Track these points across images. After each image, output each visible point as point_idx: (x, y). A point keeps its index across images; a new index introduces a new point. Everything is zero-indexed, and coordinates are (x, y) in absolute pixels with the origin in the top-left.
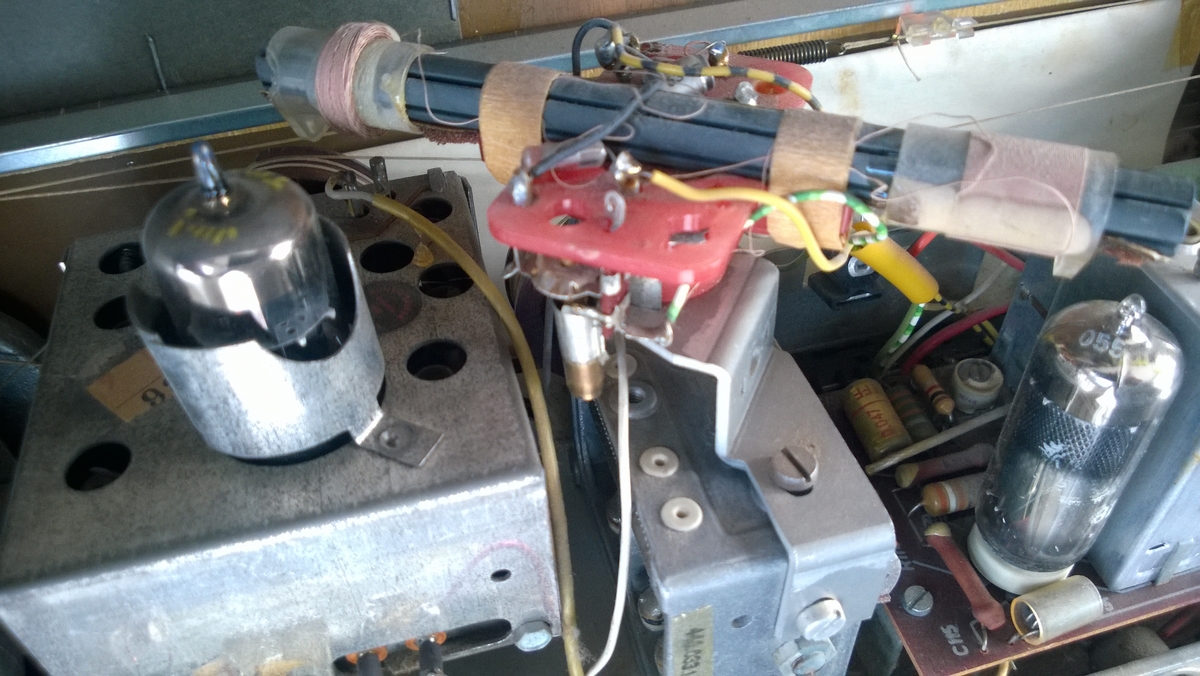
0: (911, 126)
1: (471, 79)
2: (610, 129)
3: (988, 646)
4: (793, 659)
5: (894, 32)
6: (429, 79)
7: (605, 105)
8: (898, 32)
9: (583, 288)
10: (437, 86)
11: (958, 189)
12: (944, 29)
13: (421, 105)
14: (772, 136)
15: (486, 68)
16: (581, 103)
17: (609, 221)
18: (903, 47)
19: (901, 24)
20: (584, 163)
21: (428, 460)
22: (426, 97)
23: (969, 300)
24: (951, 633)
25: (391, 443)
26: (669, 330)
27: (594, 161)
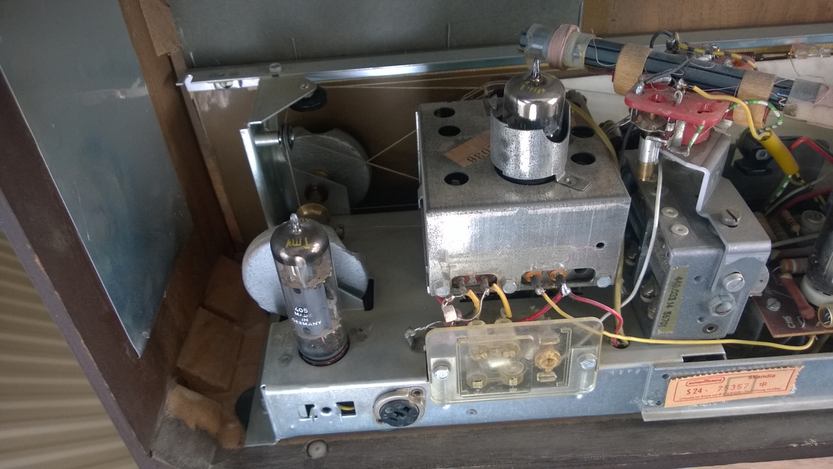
0: (797, 79)
1: (617, 49)
2: (675, 70)
3: (805, 326)
4: (717, 304)
5: (789, 52)
6: (598, 48)
7: (673, 62)
8: (791, 51)
9: (658, 129)
10: (599, 50)
11: (814, 102)
12: (815, 52)
13: (593, 58)
14: (741, 78)
15: (621, 46)
16: (661, 60)
17: (674, 103)
18: (793, 60)
19: (793, 49)
20: (662, 82)
21: (587, 189)
22: (596, 55)
23: (813, 183)
24: (788, 319)
25: (570, 182)
26: (689, 150)
27: (667, 82)
